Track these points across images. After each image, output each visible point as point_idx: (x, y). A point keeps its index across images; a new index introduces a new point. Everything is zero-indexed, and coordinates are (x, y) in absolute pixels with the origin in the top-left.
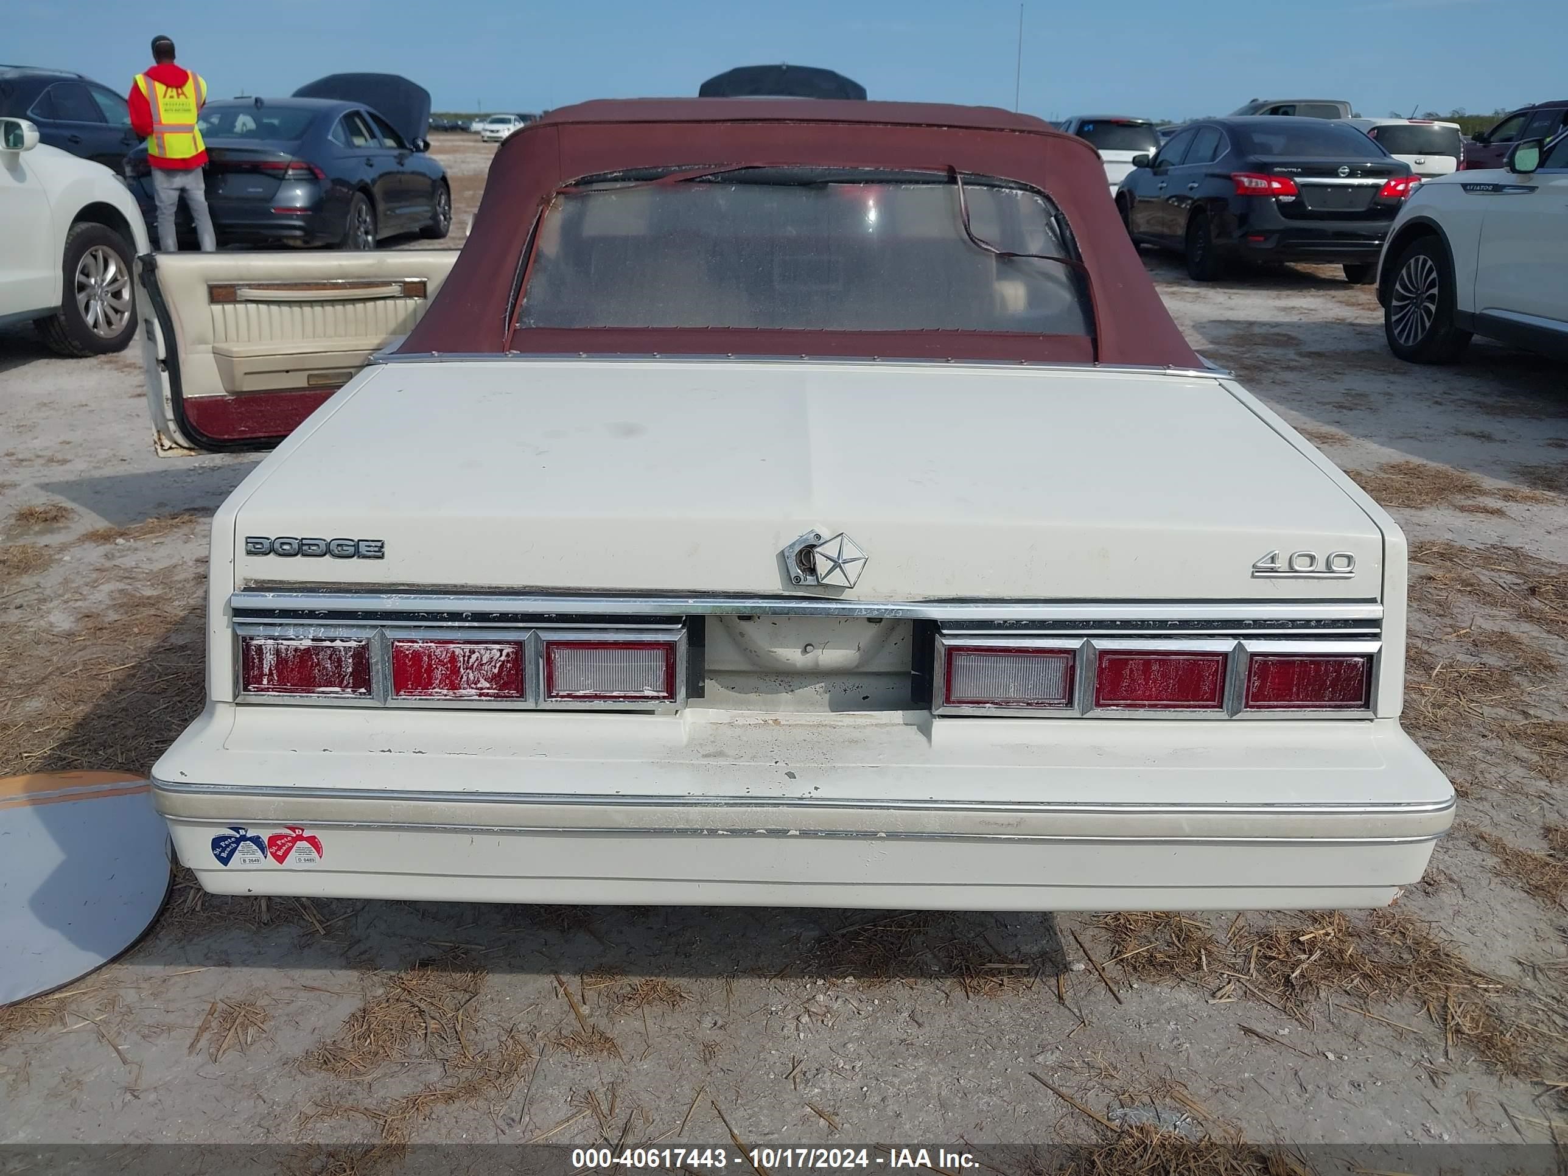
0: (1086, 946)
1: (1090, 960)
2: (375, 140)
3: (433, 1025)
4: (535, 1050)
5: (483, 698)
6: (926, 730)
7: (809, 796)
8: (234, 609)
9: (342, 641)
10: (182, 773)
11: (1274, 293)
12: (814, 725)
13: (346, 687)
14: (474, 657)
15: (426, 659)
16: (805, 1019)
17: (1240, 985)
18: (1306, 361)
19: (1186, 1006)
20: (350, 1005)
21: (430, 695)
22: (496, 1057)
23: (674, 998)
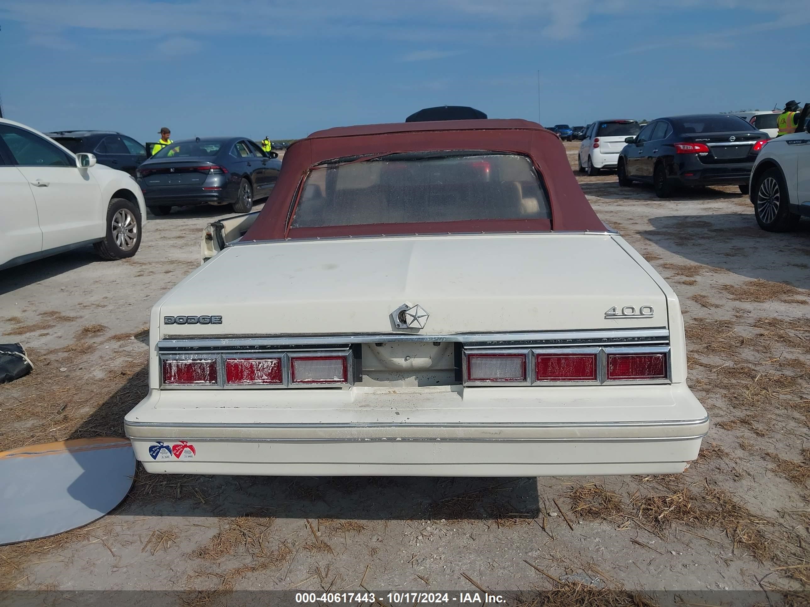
0: (559, 506)
1: (560, 512)
2: (252, 154)
3: (249, 540)
4: (294, 550)
5: (265, 383)
6: (461, 394)
7: (404, 422)
8: (159, 348)
9: (205, 360)
10: (137, 418)
11: (701, 201)
12: (411, 393)
13: (207, 380)
14: (260, 365)
15: (240, 367)
16: (420, 538)
17: (633, 522)
18: (714, 234)
19: (605, 531)
20: (214, 532)
21: (242, 383)
22: (276, 553)
23: (360, 529)
